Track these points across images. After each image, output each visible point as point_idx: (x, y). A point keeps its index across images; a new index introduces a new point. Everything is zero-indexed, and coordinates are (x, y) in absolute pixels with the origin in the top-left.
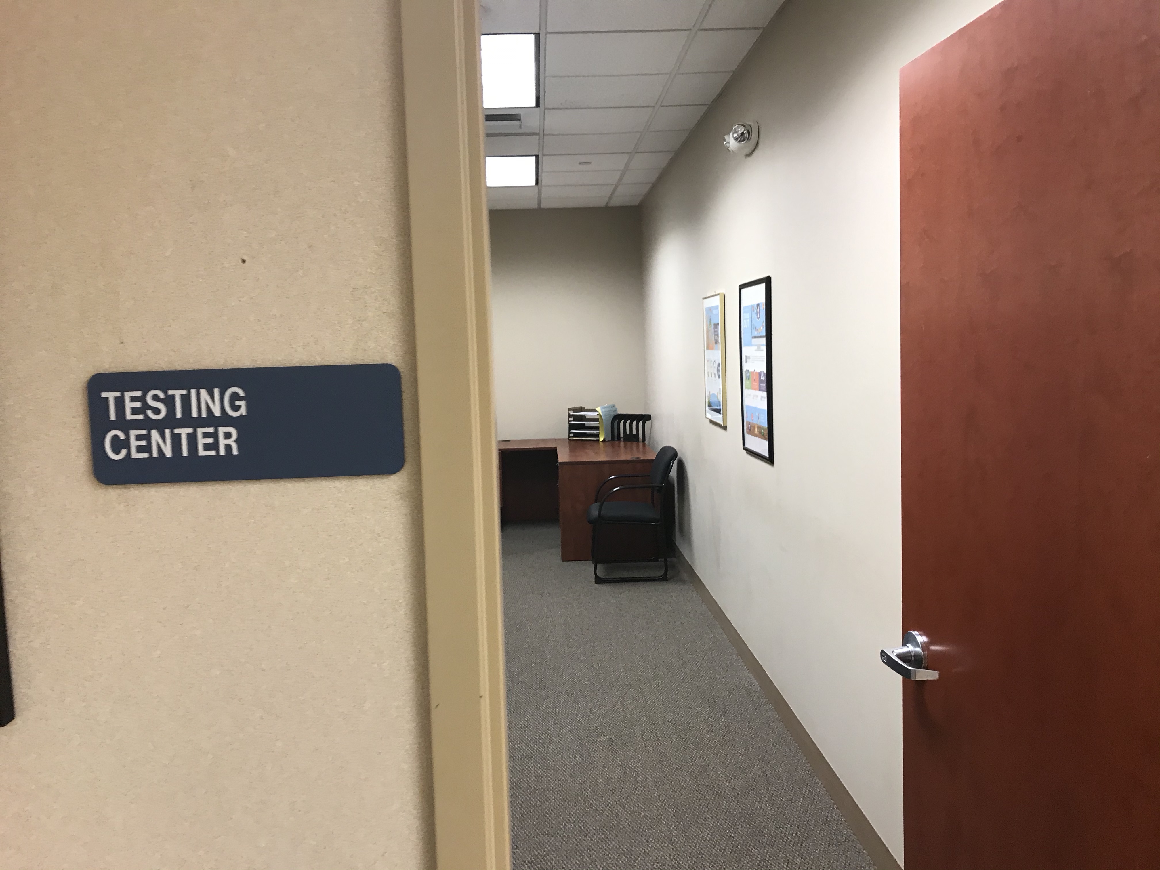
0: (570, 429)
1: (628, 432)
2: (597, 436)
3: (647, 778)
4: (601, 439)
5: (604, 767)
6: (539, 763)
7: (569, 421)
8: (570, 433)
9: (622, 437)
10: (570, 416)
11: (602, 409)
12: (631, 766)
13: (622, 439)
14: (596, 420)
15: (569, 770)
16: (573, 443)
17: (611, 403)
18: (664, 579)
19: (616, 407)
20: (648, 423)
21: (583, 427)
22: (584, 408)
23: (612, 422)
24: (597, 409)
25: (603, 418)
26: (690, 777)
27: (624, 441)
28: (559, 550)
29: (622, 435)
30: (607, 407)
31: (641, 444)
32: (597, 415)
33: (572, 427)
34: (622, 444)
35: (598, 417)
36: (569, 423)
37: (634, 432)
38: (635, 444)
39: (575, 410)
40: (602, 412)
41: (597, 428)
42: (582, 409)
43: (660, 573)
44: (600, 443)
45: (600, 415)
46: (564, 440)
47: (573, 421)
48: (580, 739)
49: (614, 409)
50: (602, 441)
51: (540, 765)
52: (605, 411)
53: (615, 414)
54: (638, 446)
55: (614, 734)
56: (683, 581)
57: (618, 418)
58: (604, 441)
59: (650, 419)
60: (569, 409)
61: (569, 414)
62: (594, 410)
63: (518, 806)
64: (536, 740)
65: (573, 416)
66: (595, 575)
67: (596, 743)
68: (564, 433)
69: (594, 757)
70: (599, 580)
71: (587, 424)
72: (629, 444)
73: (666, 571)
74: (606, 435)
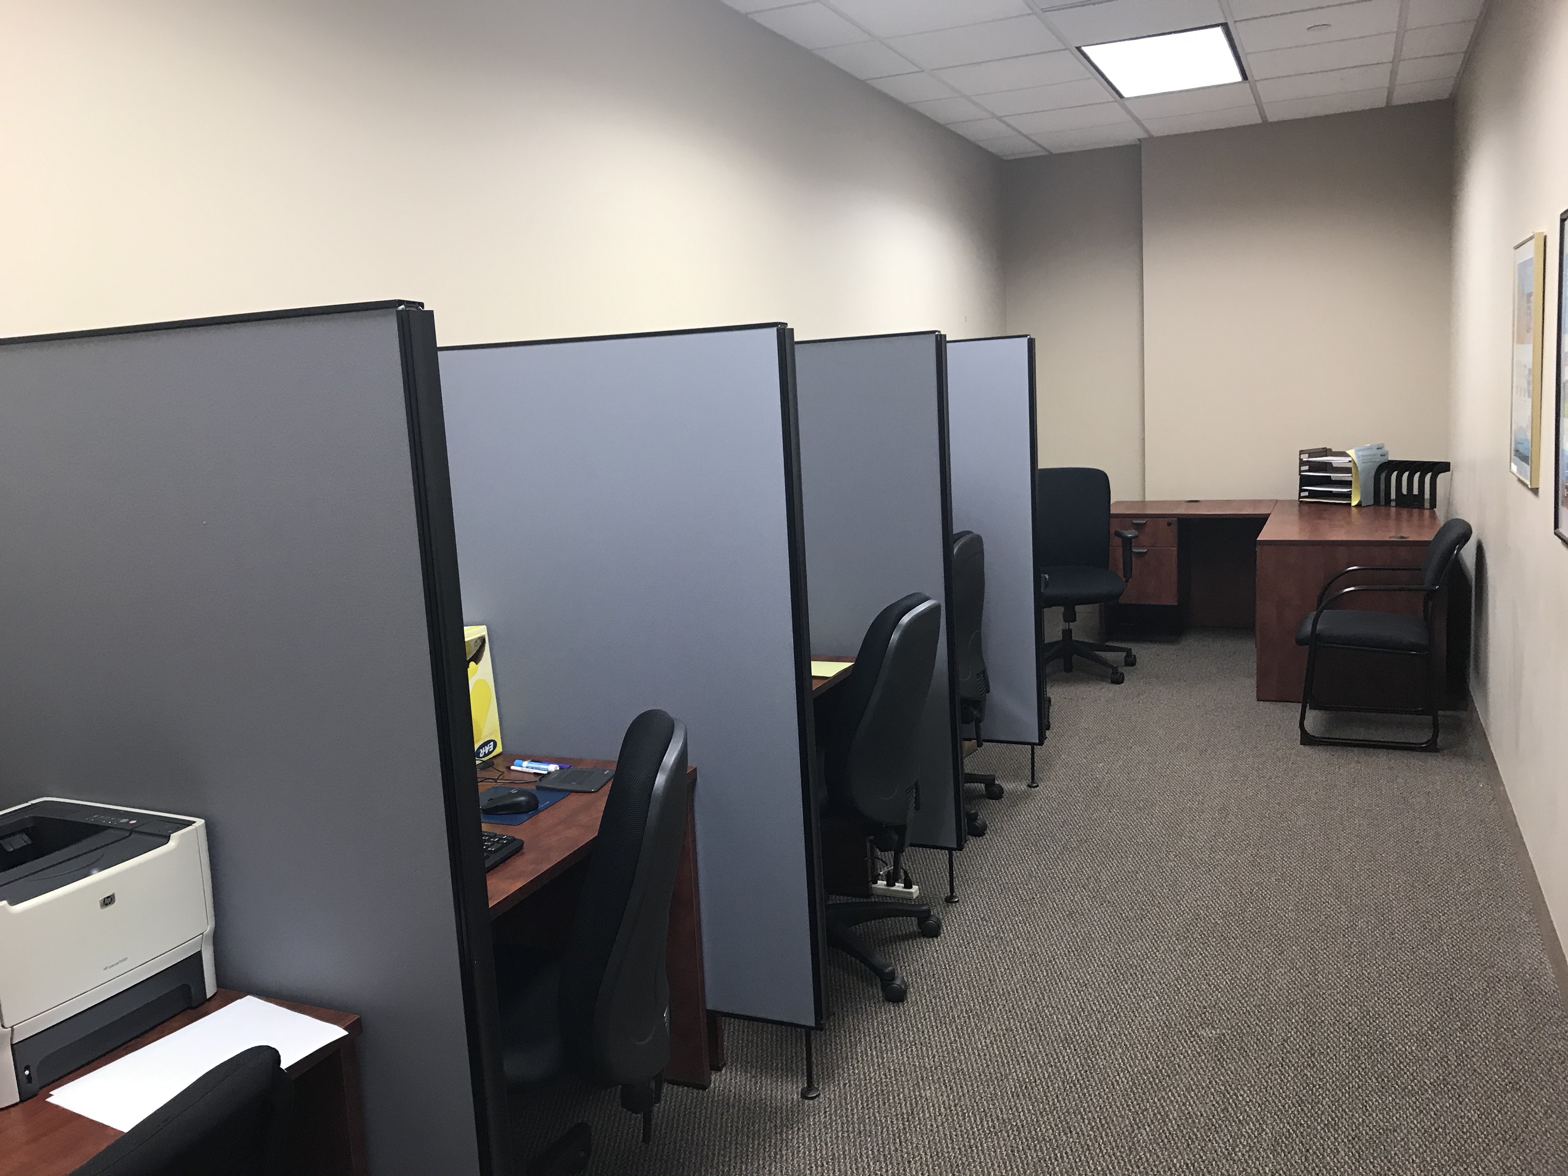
0: (1301, 486)
1: (1405, 491)
2: (1348, 496)
3: (1264, 1130)
4: (1354, 502)
5: (1189, 1089)
6: (1080, 1057)
7: (1300, 471)
8: (1301, 491)
9: (1393, 500)
10: (1302, 463)
11: (1357, 451)
12: (1240, 1098)
13: (1393, 504)
14: (1347, 470)
15: (1126, 1081)
16: (1306, 508)
17: (1379, 442)
18: (1431, 748)
19: (1386, 448)
20: (1442, 478)
21: (1328, 481)
22: (1330, 450)
23: (1376, 474)
24: (1348, 452)
25: (1359, 469)
26: (1349, 1148)
27: (1397, 505)
28: (1253, 681)
29: (1393, 496)
30: (1368, 449)
31: (1427, 513)
32: (1350, 461)
33: (1304, 481)
34: (1393, 510)
35: (1350, 465)
36: (1300, 474)
37: (1416, 491)
38: (1416, 511)
39: (1312, 453)
40: (1358, 457)
41: (1348, 484)
42: (1326, 452)
43: (1423, 737)
44: (1353, 509)
45: (1355, 463)
46: (1291, 502)
47: (1309, 471)
48: (1167, 1026)
49: (1380, 452)
50: (1356, 506)
51: (1080, 1061)
52: (1363, 456)
53: (1383, 460)
54: (1421, 515)
55: (1233, 1027)
56: (1466, 756)
57: (1388, 467)
58: (1359, 505)
59: (1449, 471)
60: (1302, 452)
61: (1301, 460)
62: (1343, 454)
63: (1013, 1131)
64: (1091, 1012)
65: (1308, 463)
66: (1301, 729)
67: (1192, 1039)
68: (1291, 490)
69: (1179, 1066)
70: (1307, 739)
71: (1335, 476)
72: (1404, 512)
73: (1435, 735)
74: (1364, 494)
